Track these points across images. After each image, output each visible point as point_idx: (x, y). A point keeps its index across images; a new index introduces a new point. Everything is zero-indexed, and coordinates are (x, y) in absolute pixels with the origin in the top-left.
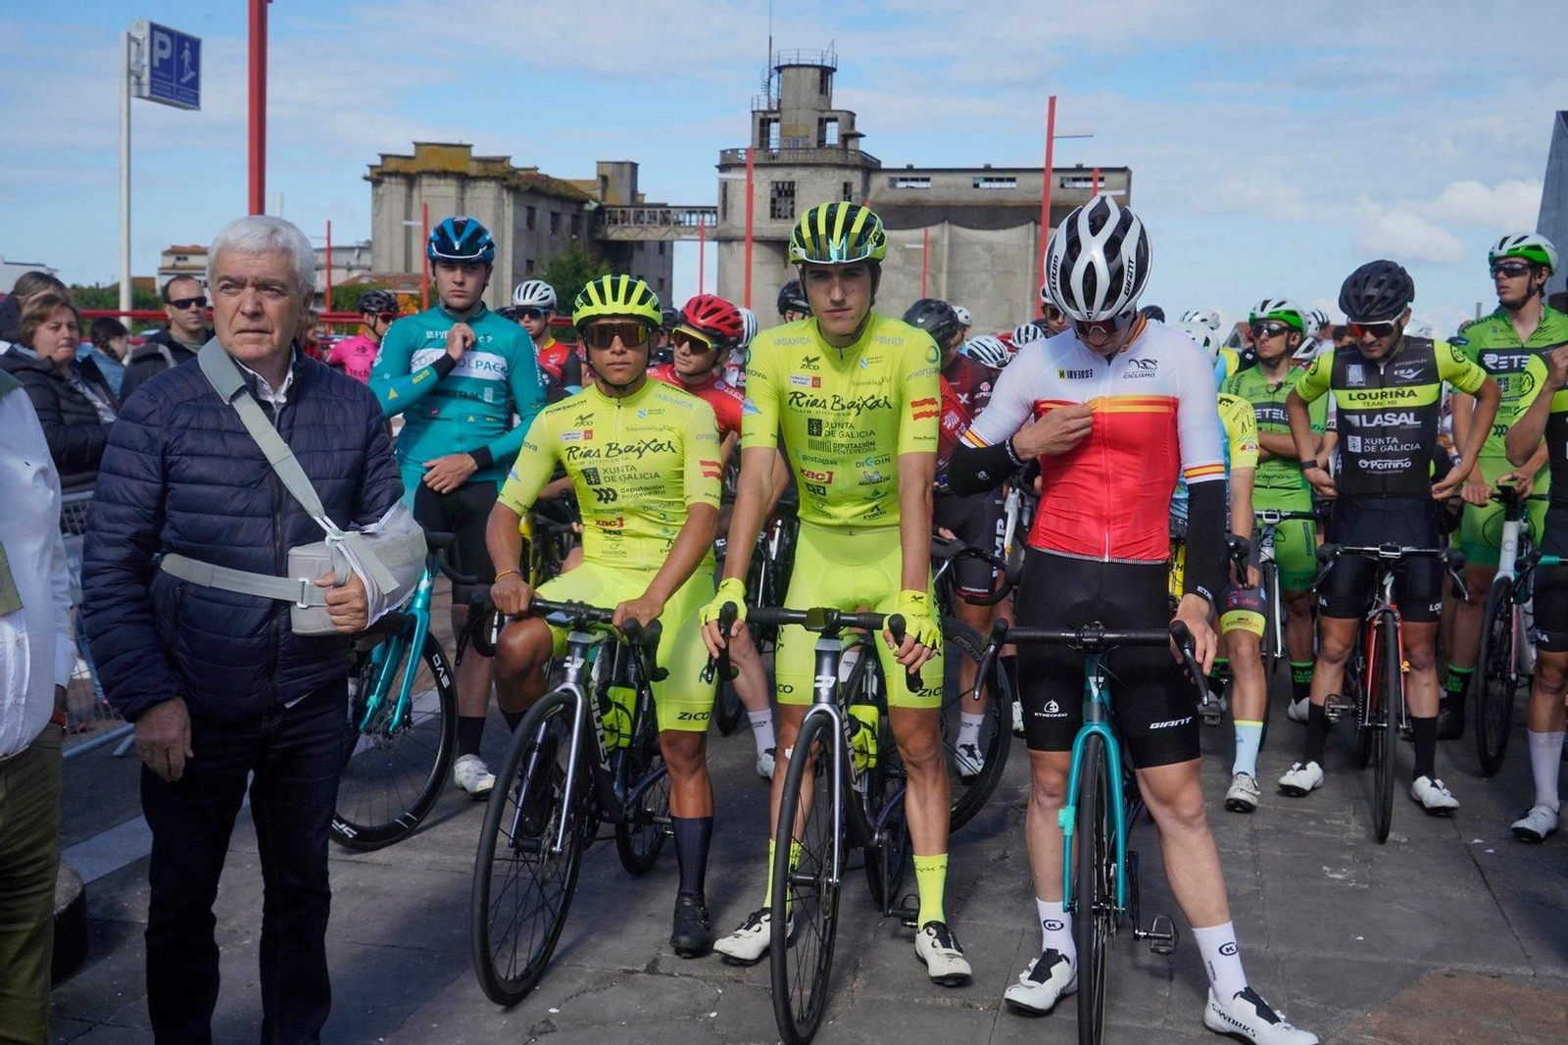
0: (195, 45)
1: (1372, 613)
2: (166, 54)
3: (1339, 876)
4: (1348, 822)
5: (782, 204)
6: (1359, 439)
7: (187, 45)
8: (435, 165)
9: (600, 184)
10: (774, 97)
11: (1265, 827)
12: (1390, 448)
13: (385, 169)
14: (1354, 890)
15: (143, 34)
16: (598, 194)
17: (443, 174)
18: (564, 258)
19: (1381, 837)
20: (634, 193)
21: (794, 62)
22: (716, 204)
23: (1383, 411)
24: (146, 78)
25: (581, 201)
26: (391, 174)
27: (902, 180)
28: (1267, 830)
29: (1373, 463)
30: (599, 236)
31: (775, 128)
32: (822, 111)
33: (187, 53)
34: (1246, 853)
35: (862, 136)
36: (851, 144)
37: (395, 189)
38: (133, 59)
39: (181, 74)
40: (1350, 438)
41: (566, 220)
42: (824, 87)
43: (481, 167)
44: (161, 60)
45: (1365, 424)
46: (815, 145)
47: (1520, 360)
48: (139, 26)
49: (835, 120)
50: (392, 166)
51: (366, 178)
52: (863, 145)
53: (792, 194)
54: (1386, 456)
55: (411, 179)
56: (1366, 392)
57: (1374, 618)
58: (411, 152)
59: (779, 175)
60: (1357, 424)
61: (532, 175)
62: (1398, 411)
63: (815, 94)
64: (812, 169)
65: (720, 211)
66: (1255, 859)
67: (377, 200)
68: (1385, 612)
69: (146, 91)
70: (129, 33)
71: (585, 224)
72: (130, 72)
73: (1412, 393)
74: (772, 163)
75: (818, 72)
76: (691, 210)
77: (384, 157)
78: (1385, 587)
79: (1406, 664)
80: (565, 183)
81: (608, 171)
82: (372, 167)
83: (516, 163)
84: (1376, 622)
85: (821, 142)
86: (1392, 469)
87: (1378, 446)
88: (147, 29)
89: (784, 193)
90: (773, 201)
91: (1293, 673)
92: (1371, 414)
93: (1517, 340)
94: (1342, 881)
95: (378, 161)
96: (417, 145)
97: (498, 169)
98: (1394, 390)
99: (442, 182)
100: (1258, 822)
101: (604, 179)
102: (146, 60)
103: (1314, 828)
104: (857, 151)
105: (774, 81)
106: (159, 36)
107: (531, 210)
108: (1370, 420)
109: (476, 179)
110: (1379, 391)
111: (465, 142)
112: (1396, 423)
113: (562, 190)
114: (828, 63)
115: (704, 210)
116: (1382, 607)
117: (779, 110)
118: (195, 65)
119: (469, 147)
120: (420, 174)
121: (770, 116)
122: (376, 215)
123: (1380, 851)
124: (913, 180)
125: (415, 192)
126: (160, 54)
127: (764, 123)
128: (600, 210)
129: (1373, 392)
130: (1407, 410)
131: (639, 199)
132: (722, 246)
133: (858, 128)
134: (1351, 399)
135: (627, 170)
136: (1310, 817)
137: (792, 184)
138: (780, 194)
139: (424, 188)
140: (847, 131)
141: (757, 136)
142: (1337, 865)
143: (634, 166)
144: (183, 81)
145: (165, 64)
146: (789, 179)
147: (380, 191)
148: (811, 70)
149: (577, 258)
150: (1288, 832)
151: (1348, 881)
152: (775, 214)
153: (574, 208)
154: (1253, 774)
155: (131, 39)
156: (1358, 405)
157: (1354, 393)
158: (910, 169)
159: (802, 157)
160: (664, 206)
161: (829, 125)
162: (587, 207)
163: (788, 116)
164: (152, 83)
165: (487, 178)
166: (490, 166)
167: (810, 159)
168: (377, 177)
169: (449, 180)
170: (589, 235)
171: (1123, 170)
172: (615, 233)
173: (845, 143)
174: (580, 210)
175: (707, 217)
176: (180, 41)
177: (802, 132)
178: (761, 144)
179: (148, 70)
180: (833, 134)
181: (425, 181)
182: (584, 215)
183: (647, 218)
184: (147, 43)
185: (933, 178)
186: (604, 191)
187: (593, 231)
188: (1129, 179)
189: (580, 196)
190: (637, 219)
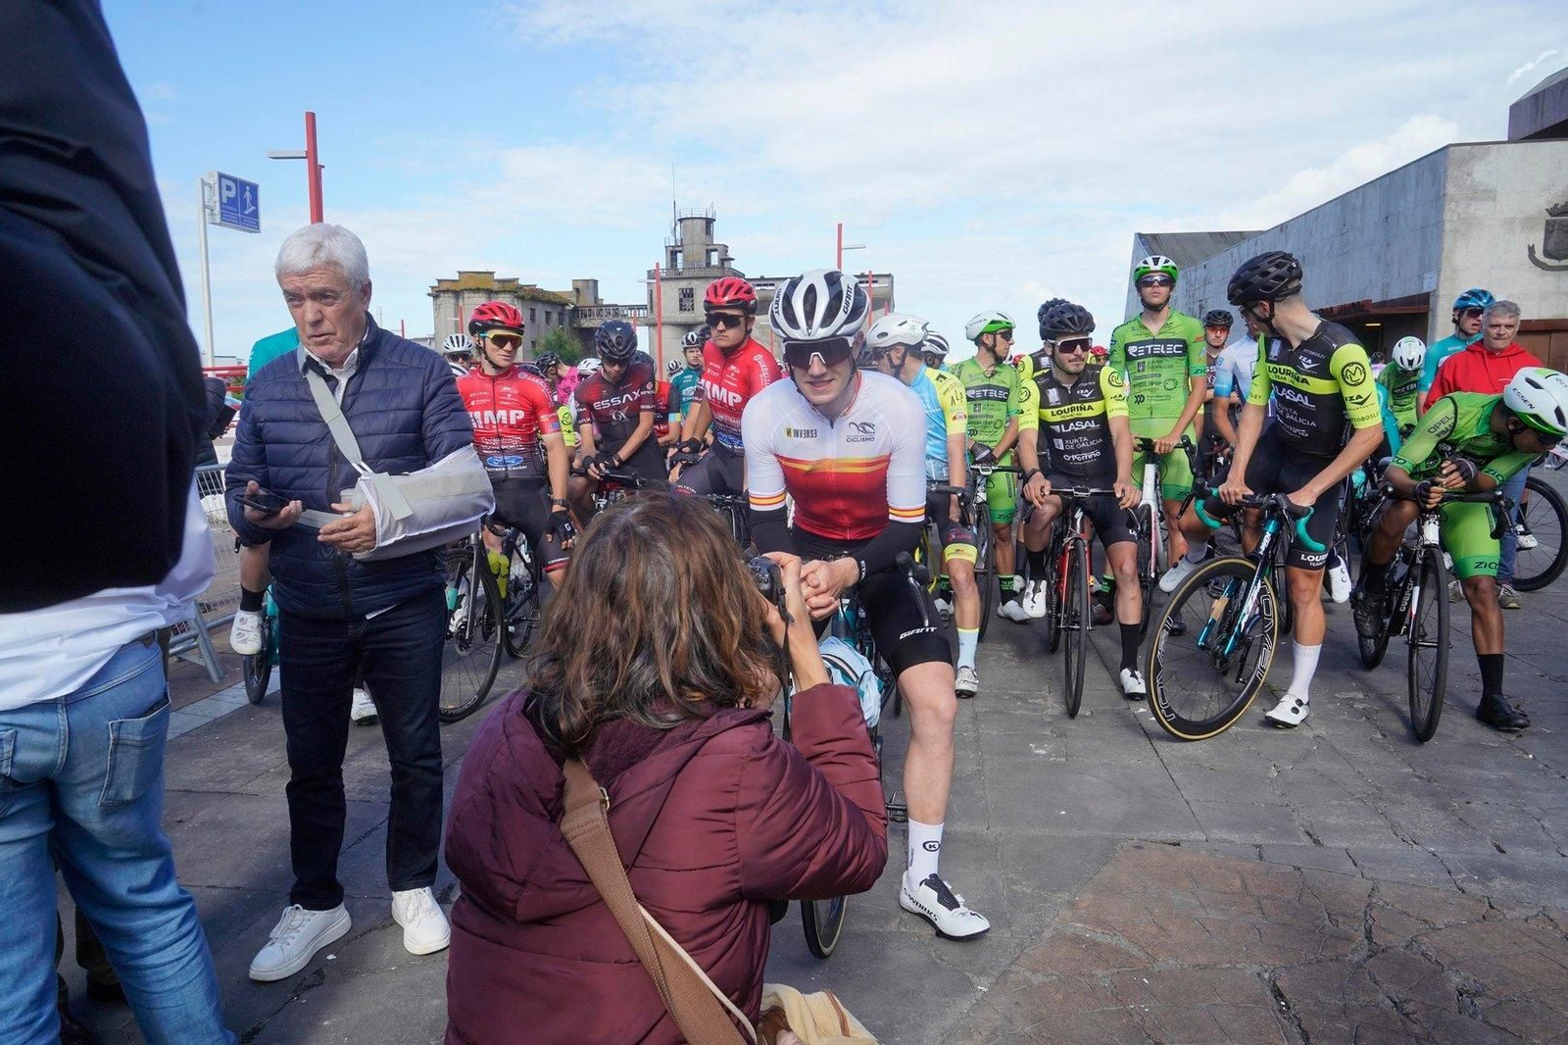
0: (254, 189)
1: (1066, 540)
2: (232, 194)
3: (1042, 752)
4: (1045, 700)
5: (687, 303)
6: (1061, 440)
7: (248, 188)
8: (472, 285)
9: (575, 294)
10: (678, 237)
11: (984, 709)
12: (1084, 445)
13: (442, 288)
14: (1055, 764)
15: (214, 180)
16: (574, 300)
17: (477, 290)
18: (552, 338)
19: (1072, 713)
20: (596, 298)
21: (689, 216)
22: (646, 303)
23: (1074, 421)
24: (217, 210)
25: (564, 305)
26: (445, 291)
27: (758, 285)
28: (985, 713)
29: (1074, 457)
30: (576, 325)
31: (680, 256)
32: (708, 245)
33: (248, 195)
34: (969, 735)
35: (732, 259)
36: (726, 263)
37: (447, 301)
38: (206, 198)
39: (244, 207)
40: (1055, 440)
41: (555, 316)
42: (708, 230)
43: (500, 285)
44: (228, 198)
45: (1064, 431)
46: (704, 266)
47: (1152, 348)
48: (211, 175)
49: (716, 250)
50: (445, 286)
51: (429, 295)
52: (734, 265)
53: (692, 296)
54: (1080, 451)
55: (457, 294)
56: (1062, 409)
57: (1068, 543)
58: (456, 277)
59: (684, 284)
60: (1059, 431)
61: (532, 288)
62: (1084, 420)
63: (704, 235)
64: (703, 280)
65: (649, 307)
66: (977, 739)
67: (437, 308)
68: (1076, 539)
69: (218, 219)
70: (202, 180)
71: (567, 319)
72: (205, 207)
73: (1090, 408)
74: (679, 278)
75: (704, 222)
76: (631, 308)
77: (439, 281)
78: (1076, 520)
79: (1092, 578)
80: (553, 293)
81: (579, 285)
82: (432, 288)
83: (521, 282)
84: (1070, 547)
85: (708, 264)
86: (1088, 459)
87: (1075, 445)
88: (216, 177)
89: (688, 294)
90: (681, 300)
91: (1001, 583)
92: (1066, 423)
93: (1150, 334)
94: (1044, 756)
95: (436, 284)
96: (460, 273)
97: (510, 286)
98: (1079, 405)
99: (477, 295)
100: (979, 705)
101: (577, 290)
102: (217, 198)
103: (1020, 708)
104: (730, 268)
105: (678, 228)
106: (225, 182)
107: (533, 310)
108: (1067, 428)
109: (497, 292)
110: (1069, 407)
111: (490, 270)
112: (1084, 427)
113: (552, 297)
114: (710, 216)
115: (640, 307)
116: (1074, 536)
117: (682, 245)
118: (255, 201)
119: (492, 273)
120: (462, 290)
121: (676, 249)
122: (436, 317)
123: (1071, 725)
124: (765, 285)
125: (461, 300)
126: (226, 194)
127: (673, 254)
128: (576, 309)
129: (1066, 408)
130: (1089, 419)
131: (600, 302)
132: (651, 329)
133: (730, 254)
134: (1053, 415)
135: (591, 285)
136: (1018, 698)
137: (691, 290)
138: (684, 296)
139: (466, 299)
140: (724, 257)
141: (669, 260)
142: (1041, 740)
143: (596, 282)
144: (246, 212)
145: (232, 201)
146: (690, 287)
147: (439, 301)
148: (700, 221)
149: (559, 337)
150: (1001, 713)
151: (1048, 755)
152: (682, 308)
153: (560, 308)
154: (972, 666)
155: (204, 183)
156: (1058, 418)
157: (1055, 410)
158: (762, 278)
159: (697, 273)
160: (616, 305)
161: (712, 253)
162: (567, 308)
163: (686, 249)
164: (222, 214)
165: (504, 292)
166: (506, 284)
167: (702, 274)
168: (436, 294)
169: (481, 294)
170: (570, 325)
171: (889, 276)
172: (586, 323)
173: (723, 264)
174: (563, 310)
175: (641, 311)
176: (242, 185)
177: (696, 258)
178: (672, 265)
179: (218, 204)
180: (715, 259)
181: (466, 295)
182: (566, 313)
183: (605, 314)
184: (217, 186)
185: (776, 283)
186: (578, 298)
187: (571, 322)
188: (892, 282)
189: (563, 301)
190: (599, 314)
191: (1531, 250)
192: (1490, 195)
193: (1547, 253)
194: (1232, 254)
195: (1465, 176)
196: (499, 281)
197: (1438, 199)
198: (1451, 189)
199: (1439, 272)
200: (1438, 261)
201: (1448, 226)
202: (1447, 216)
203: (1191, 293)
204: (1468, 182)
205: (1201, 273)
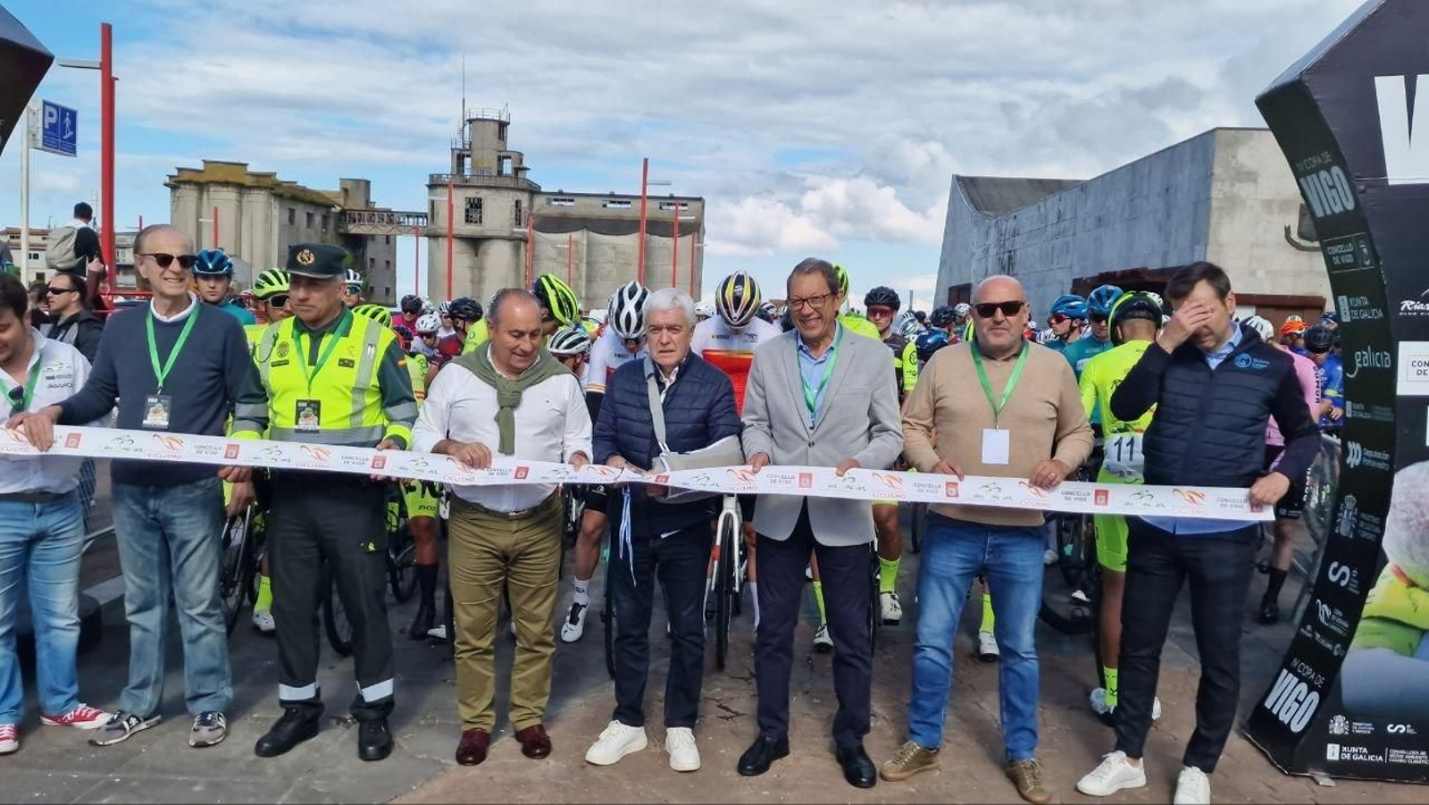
0: (73, 115)
2: (53, 120)
5: (473, 213)
7: (68, 114)
8: (219, 177)
9: (342, 195)
10: (467, 140)
13: (181, 179)
15: (39, 107)
16: (341, 201)
17: (226, 184)
20: (367, 201)
21: (480, 117)
22: (426, 212)
24: (40, 136)
25: (329, 206)
26: (185, 182)
27: (555, 200)
30: (342, 231)
31: (468, 161)
32: (500, 151)
33: (67, 120)
35: (528, 169)
36: (521, 175)
37: (189, 194)
38: (31, 125)
39: (64, 133)
41: (318, 219)
42: (501, 135)
43: (254, 179)
44: (50, 124)
46: (496, 174)
48: (37, 103)
49: (509, 157)
50: (186, 177)
51: (166, 185)
52: (529, 176)
53: (480, 207)
55: (201, 187)
58: (200, 166)
59: (472, 193)
61: (292, 185)
63: (495, 139)
64: (493, 191)
65: (429, 216)
67: (176, 201)
69: (40, 144)
71: (332, 223)
72: (29, 132)
74: (465, 185)
75: (497, 126)
76: (409, 215)
77: (179, 170)
80: (317, 193)
81: (348, 185)
82: (171, 177)
83: (280, 177)
85: (500, 173)
88: (41, 104)
89: (474, 206)
90: (467, 211)
96: (205, 162)
97: (266, 182)
99: (225, 189)
101: (346, 190)
102: (40, 124)
104: (524, 179)
105: (467, 129)
106: (49, 109)
107: (292, 212)
109: (250, 188)
111: (243, 161)
113: (315, 197)
114: (504, 119)
115: (418, 215)
117: (470, 149)
118: (73, 127)
119: (246, 165)
120: (207, 183)
121: (464, 153)
122: (173, 212)
124: (562, 200)
125: (205, 197)
126: (48, 120)
127: (460, 159)
128: (343, 213)
131: (372, 206)
132: (431, 240)
133: (525, 164)
135: (362, 185)
137: (480, 200)
138: (471, 207)
139: (211, 193)
140: (517, 166)
141: (455, 165)
143: (368, 183)
144: (65, 137)
145: (53, 127)
146: (478, 196)
147: (178, 194)
148: (492, 123)
152: (468, 220)
153: (323, 211)
155: (30, 110)
158: (561, 193)
159: (487, 183)
160: (389, 211)
161: (505, 161)
162: (333, 210)
163: (476, 153)
164: (44, 139)
165: (259, 188)
166: (261, 179)
167: (492, 183)
168: (175, 184)
169: (230, 189)
170: (335, 229)
171: (700, 199)
172: (354, 229)
173: (516, 174)
174: (328, 212)
175: (420, 220)
176: (63, 112)
177: (486, 165)
178: (458, 172)
179: (41, 130)
180: (508, 167)
181: (212, 189)
182: (332, 215)
183: (377, 220)
184: (41, 113)
185: (576, 199)
186: (345, 199)
187: (337, 227)
188: (703, 206)
189: (328, 202)
190: (370, 220)
191: (1288, 230)
192: (1251, 177)
193: (1301, 235)
194: (1039, 207)
195: (1230, 158)
196: (253, 175)
197: (1207, 178)
198: (1217, 170)
199: (1206, 246)
200: (1206, 235)
201: (1215, 204)
202: (1214, 194)
203: (1002, 242)
204: (1233, 163)
205: (1011, 224)
